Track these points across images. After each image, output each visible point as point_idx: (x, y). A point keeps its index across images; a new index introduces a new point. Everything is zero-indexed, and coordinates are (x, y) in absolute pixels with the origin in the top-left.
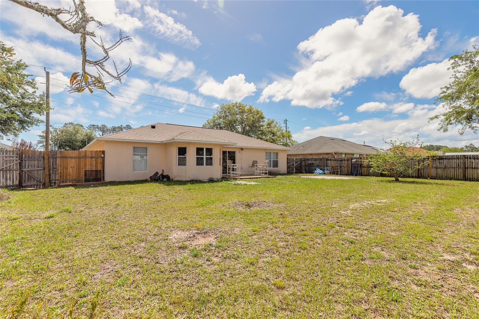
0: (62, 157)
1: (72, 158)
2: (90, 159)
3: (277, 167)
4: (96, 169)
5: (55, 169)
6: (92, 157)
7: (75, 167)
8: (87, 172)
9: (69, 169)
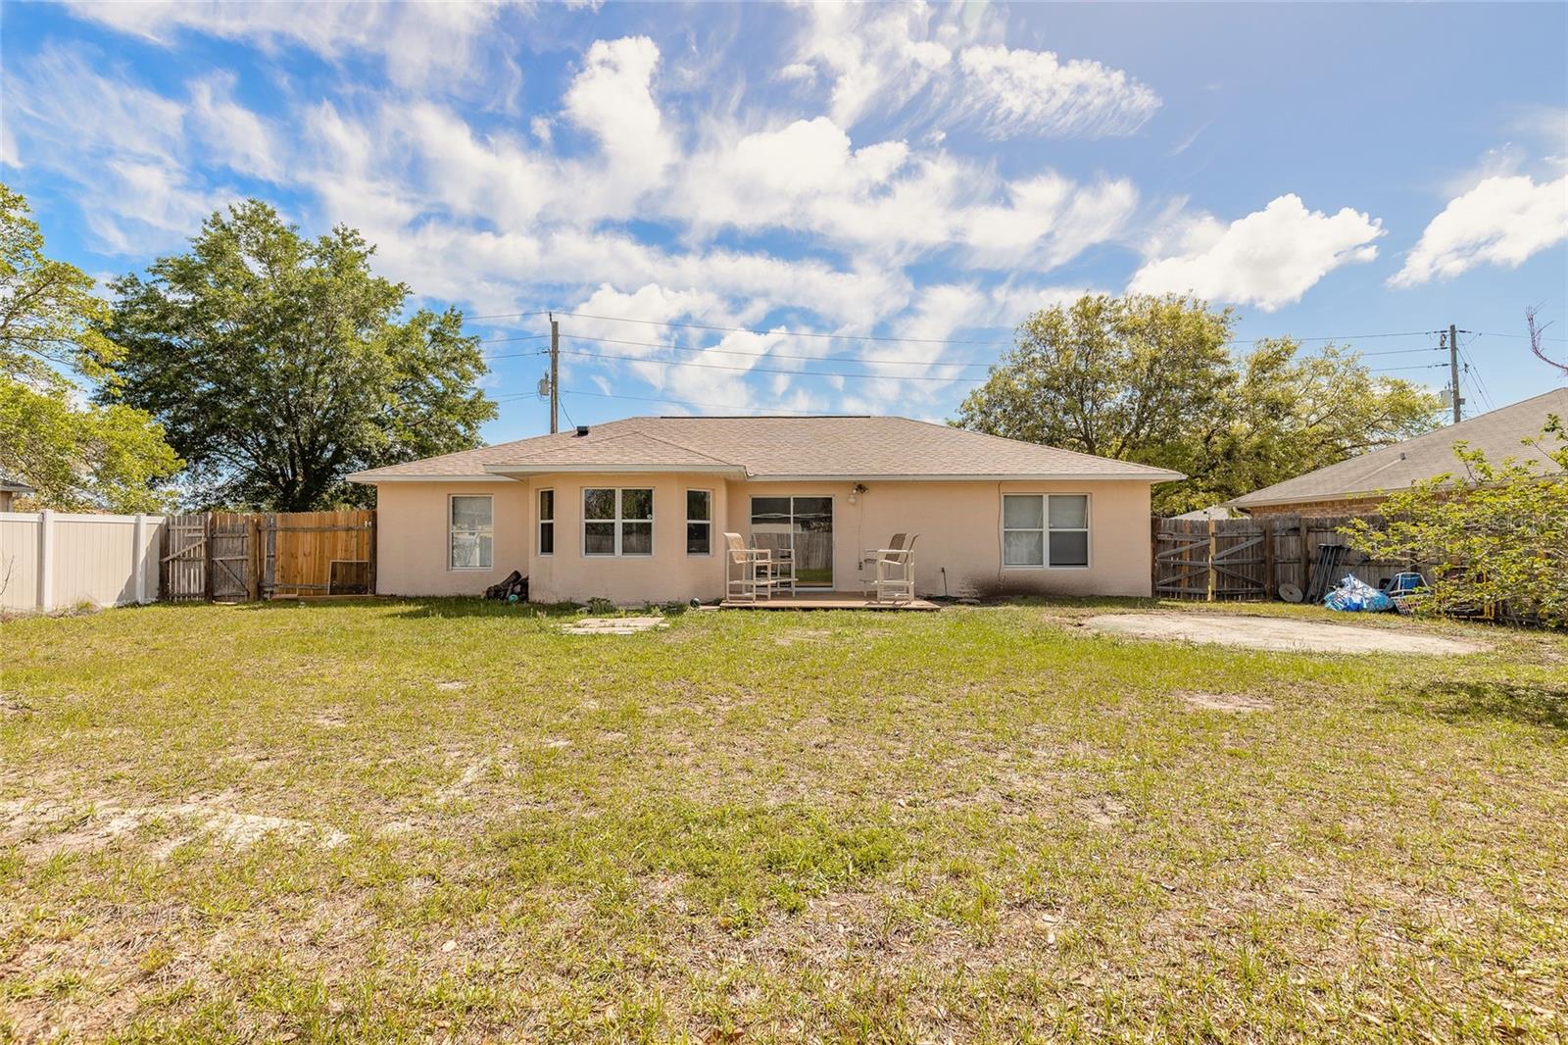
0: (286, 530)
1: (306, 530)
2: (344, 533)
3: (1086, 564)
4: (357, 559)
5: (272, 559)
6: (349, 529)
7: (313, 553)
8: (339, 567)
9: (300, 559)
